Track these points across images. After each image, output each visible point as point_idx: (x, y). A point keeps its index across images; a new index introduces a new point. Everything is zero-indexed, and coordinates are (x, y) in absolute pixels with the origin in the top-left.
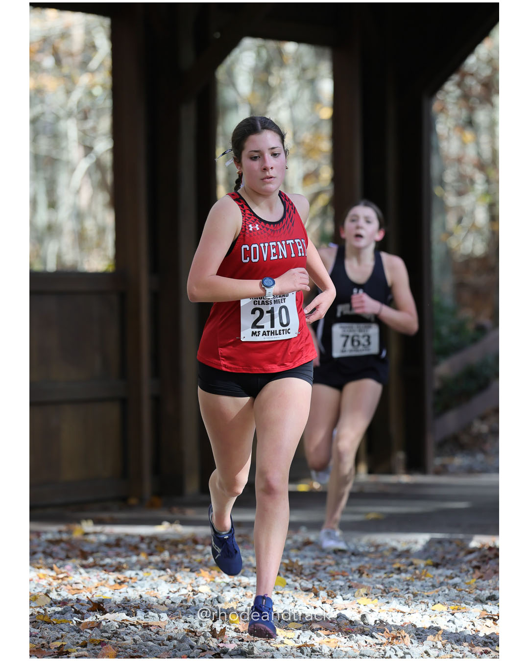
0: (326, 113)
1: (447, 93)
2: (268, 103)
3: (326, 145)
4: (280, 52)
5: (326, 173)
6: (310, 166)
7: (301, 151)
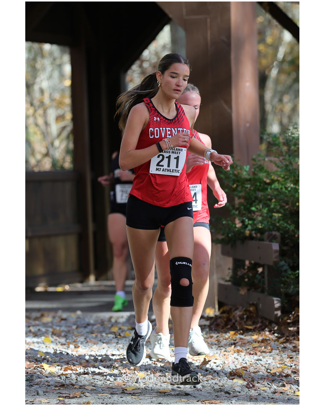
0: (68, 83)
1: (134, 71)
2: (35, 78)
3: (68, 101)
4: (41, 50)
5: (69, 116)
6: (60, 112)
7: (54, 104)
